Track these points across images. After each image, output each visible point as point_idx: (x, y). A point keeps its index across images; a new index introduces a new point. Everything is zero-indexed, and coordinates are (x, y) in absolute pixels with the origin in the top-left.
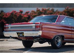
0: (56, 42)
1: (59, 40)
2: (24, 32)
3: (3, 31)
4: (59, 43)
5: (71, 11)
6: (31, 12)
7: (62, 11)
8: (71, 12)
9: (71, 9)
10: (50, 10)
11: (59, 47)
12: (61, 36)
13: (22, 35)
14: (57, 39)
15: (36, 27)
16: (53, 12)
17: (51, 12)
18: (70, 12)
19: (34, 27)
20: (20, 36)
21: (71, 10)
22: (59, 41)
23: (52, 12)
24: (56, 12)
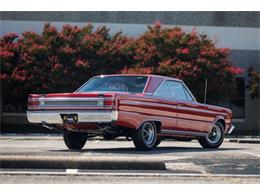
0: (144, 136)
1: (150, 132)
3: (25, 110)
4: (150, 138)
5: (168, 37)
6: (21, 37)
7: (138, 37)
8: (170, 41)
9: (170, 31)
10: (94, 30)
11: (150, 146)
12: (154, 123)
13: (72, 119)
16: (105, 39)
17: (97, 40)
18: (166, 40)
20: (68, 122)
21: (171, 34)
23: (102, 40)
24: (114, 42)
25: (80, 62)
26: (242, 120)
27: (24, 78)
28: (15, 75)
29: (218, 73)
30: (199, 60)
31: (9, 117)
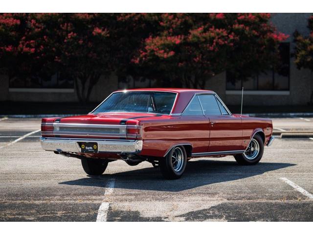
0: (173, 162)
1: (180, 157)
2: (99, 143)
4: (178, 165)
11: (179, 174)
12: (183, 147)
13: (91, 148)
14: (174, 154)
15: (129, 131)
19: (124, 132)
20: (87, 151)
22: (180, 159)
25: (97, 31)
26: (287, 93)
27: (33, 50)
28: (23, 47)
29: (258, 40)
30: (236, 26)
31: (17, 93)
